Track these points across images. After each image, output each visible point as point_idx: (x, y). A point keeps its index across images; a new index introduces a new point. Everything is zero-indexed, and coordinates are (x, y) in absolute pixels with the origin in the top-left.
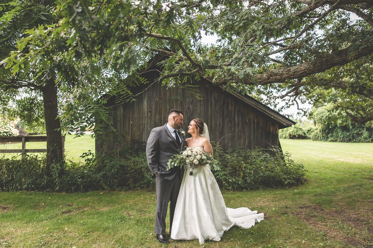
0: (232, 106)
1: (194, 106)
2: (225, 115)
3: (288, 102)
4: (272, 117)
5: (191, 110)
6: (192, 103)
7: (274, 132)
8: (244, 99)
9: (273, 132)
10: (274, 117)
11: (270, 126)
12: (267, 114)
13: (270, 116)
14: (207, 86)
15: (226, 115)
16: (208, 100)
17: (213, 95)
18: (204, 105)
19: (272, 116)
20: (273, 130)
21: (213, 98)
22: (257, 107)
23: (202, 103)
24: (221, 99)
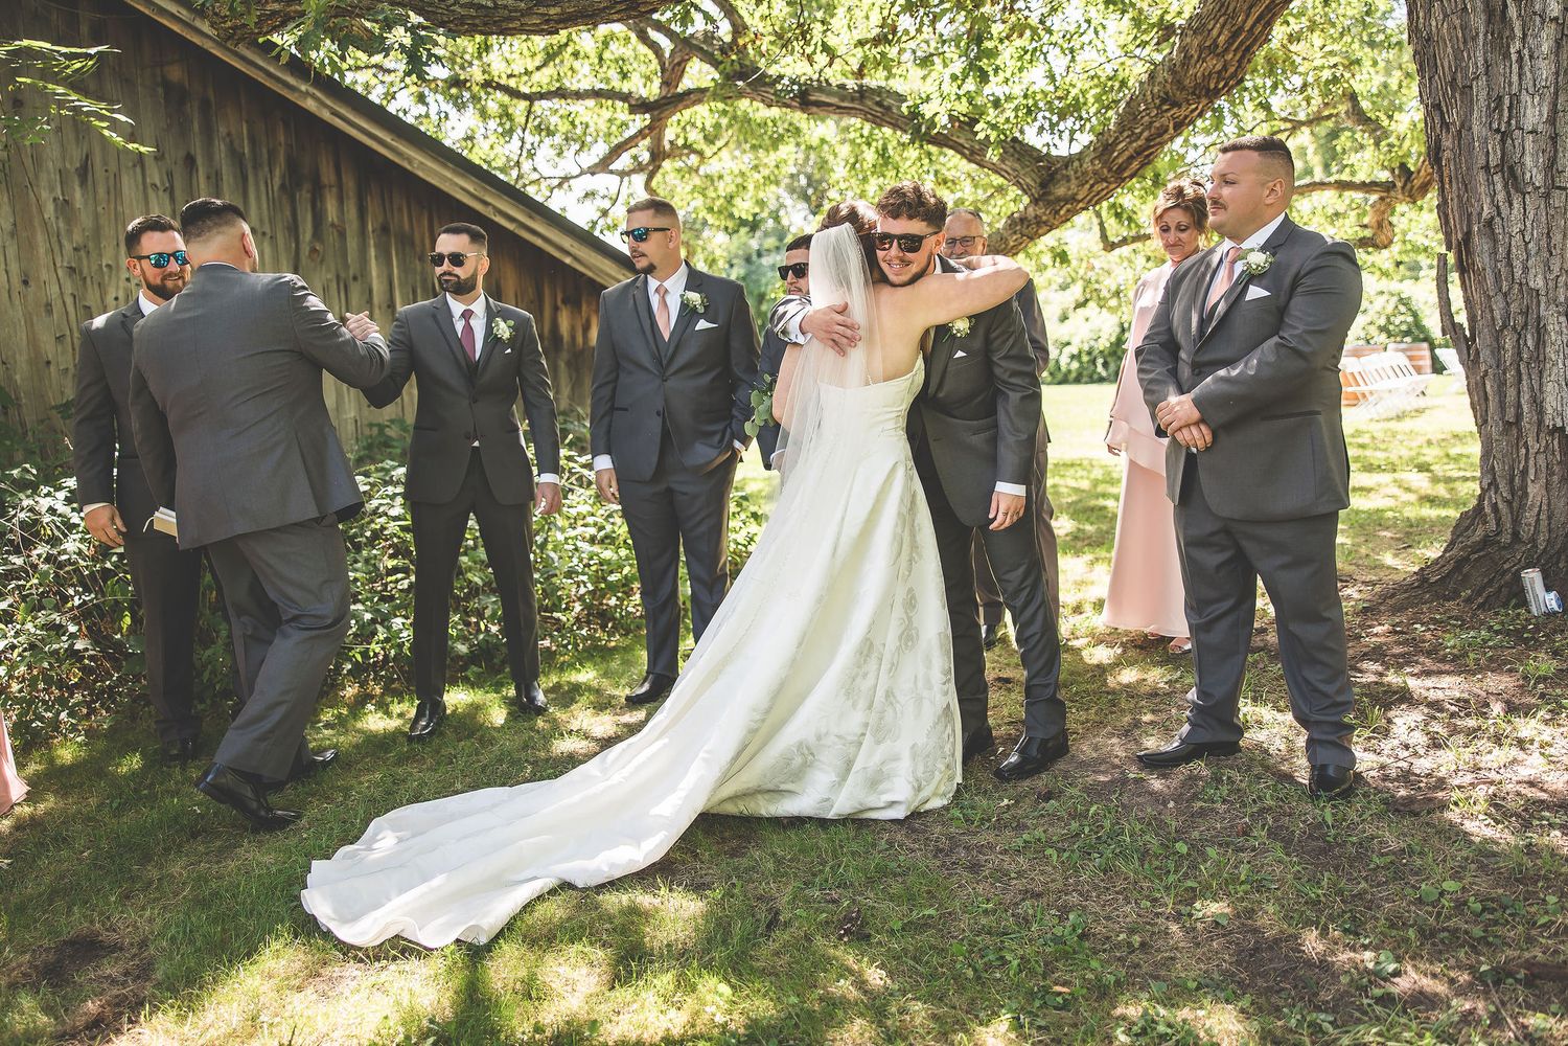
0: (341, 200)
1: (101, 191)
2: (305, 250)
3: (606, 204)
4: (568, 260)
5: (86, 220)
6: (84, 172)
7: (580, 339)
8: (410, 160)
9: (573, 338)
10: (575, 258)
11: (556, 309)
12: (539, 242)
13: (557, 254)
14: (175, 73)
15: (313, 250)
16: (190, 160)
17: (223, 130)
18: (171, 191)
19: (568, 253)
20: (573, 329)
21: (221, 151)
22: (486, 203)
23: (155, 175)
24: (272, 154)
